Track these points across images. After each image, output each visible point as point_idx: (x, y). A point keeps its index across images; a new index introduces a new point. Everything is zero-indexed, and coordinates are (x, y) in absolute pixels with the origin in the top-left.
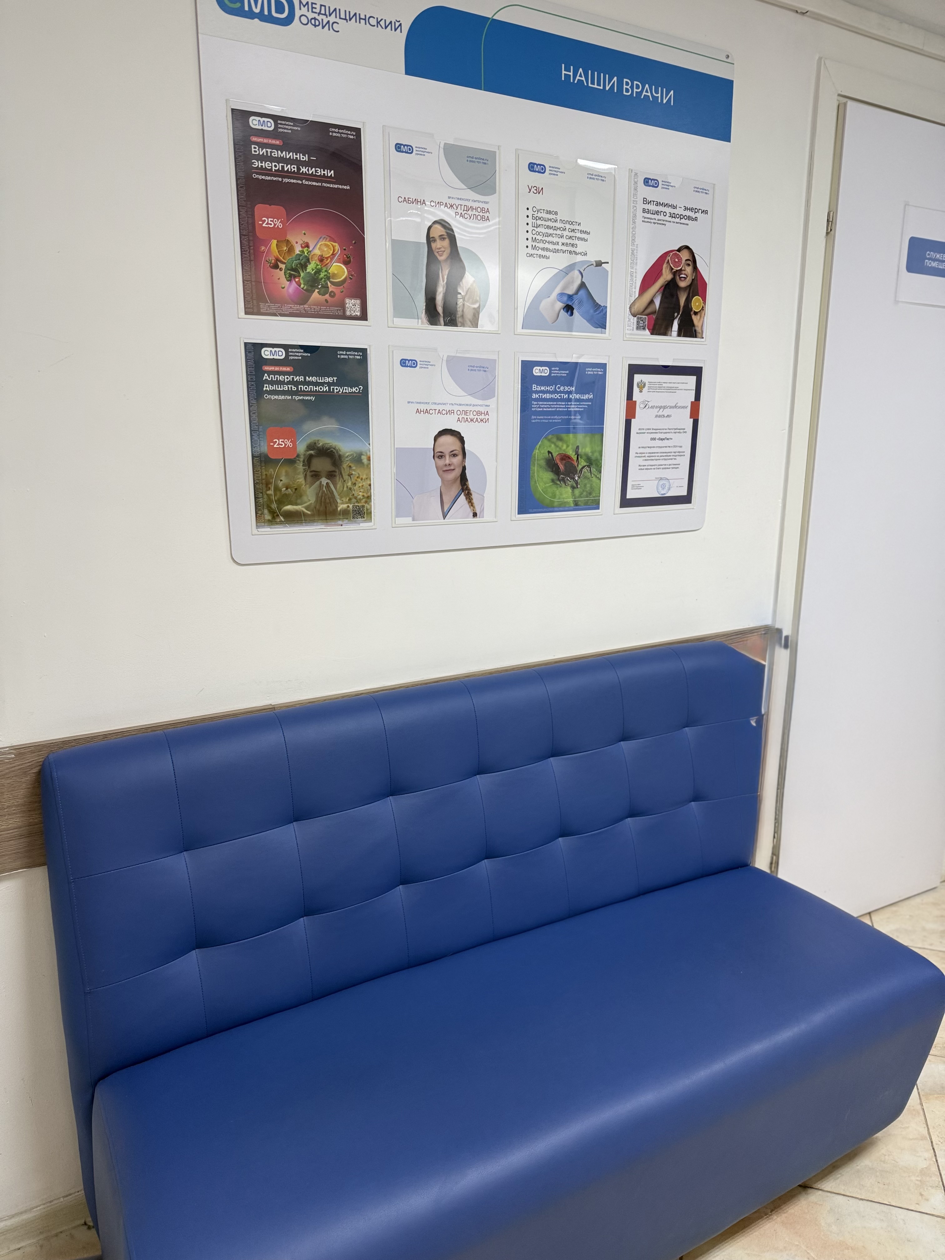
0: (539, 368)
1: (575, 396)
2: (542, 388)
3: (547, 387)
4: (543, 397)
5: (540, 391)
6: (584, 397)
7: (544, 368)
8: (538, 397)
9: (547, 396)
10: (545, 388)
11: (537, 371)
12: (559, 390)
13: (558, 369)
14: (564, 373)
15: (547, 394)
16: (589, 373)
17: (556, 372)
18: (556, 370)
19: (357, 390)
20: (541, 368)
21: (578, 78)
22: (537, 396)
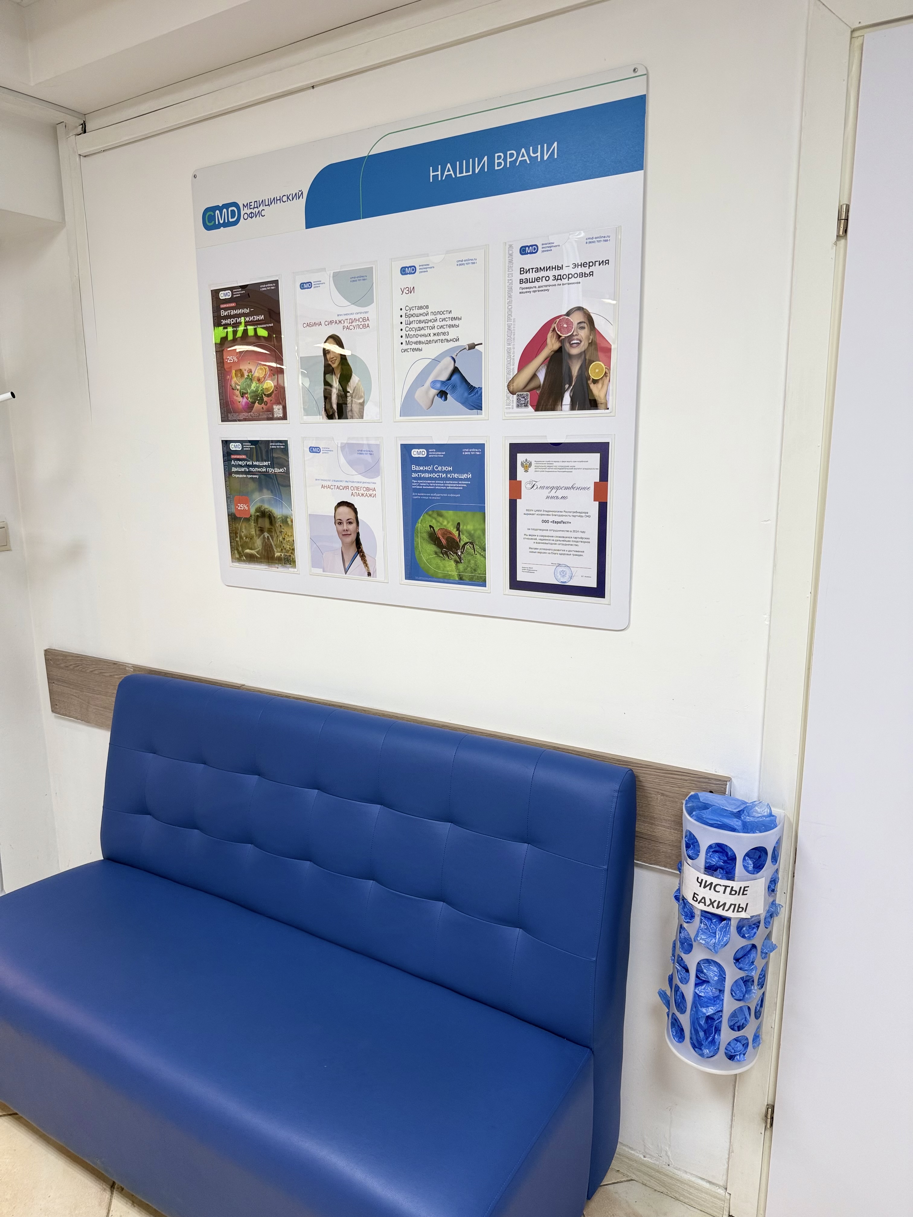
0: (416, 450)
1: (453, 475)
2: (420, 468)
3: (426, 467)
4: (422, 476)
5: (419, 470)
6: (462, 476)
7: (421, 450)
8: (418, 476)
9: (426, 475)
10: (424, 468)
11: (415, 453)
12: (437, 470)
13: (435, 450)
14: (441, 455)
15: (426, 474)
16: (466, 453)
17: (434, 453)
18: (433, 452)
19: (282, 470)
20: (419, 451)
21: (446, 173)
22: (416, 475)
